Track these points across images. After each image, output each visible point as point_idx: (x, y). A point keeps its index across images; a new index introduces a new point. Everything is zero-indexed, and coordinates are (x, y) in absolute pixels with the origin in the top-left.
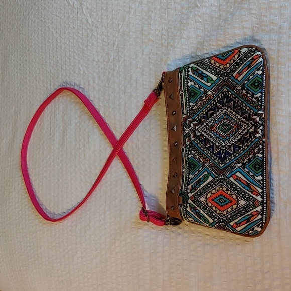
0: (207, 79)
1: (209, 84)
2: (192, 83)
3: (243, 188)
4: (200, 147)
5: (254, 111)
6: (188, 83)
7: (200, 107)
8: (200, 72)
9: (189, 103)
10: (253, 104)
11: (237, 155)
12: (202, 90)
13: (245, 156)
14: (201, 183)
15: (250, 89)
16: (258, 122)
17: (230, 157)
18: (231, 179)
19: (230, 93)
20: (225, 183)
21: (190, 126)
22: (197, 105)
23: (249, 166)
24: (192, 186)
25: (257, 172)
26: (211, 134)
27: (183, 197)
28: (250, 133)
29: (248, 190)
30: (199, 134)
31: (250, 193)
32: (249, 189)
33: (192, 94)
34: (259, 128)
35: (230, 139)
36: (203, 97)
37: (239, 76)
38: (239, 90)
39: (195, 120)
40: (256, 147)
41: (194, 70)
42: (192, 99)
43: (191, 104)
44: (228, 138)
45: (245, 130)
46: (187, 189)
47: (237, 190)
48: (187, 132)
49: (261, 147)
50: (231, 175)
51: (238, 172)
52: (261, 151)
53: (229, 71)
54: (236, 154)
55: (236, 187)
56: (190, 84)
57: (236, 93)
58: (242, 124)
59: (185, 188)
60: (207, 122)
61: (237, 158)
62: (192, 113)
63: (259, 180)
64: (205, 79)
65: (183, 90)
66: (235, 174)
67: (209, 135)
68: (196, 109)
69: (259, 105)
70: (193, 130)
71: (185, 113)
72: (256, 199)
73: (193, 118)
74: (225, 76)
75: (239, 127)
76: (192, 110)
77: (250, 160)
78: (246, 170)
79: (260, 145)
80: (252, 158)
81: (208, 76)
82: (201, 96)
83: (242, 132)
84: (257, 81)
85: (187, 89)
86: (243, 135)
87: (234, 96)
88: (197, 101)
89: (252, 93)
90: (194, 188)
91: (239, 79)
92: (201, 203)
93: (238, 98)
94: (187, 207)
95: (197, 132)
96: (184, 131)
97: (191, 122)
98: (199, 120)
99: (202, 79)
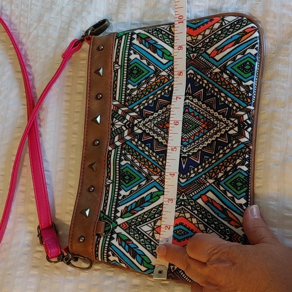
0: (163, 53)
1: (164, 61)
2: (138, 56)
3: (216, 215)
4: (143, 151)
5: (239, 105)
6: (129, 54)
7: (144, 92)
8: (151, 42)
9: (127, 84)
10: (239, 94)
11: (207, 166)
12: (152, 67)
13: (218, 169)
14: (144, 205)
15: (235, 73)
16: (246, 121)
17: (196, 169)
18: (200, 201)
19: (199, 77)
20: (189, 207)
21: (124, 118)
22: (138, 89)
23: (224, 183)
24: (127, 207)
25: (238, 193)
26: (162, 133)
27: (106, 223)
28: (230, 136)
29: (223, 219)
30: (140, 131)
31: (226, 223)
32: (225, 216)
33: (133, 71)
34: (246, 129)
35: (194, 142)
36: (152, 78)
37: (217, 54)
38: (216, 73)
39: (133, 110)
40: (239, 156)
41: (142, 38)
42: (132, 79)
43: (130, 87)
44: (191, 141)
45: (220, 130)
46: (116, 211)
47: (206, 218)
48: (118, 127)
49: (247, 156)
50: (199, 195)
51: (210, 192)
52: (247, 163)
53: (200, 46)
54: (206, 164)
55: (206, 213)
56: (133, 57)
57: (210, 78)
58: (216, 122)
59: (110, 210)
60: (154, 115)
61: (206, 171)
62: (128, 100)
63: (241, 204)
64: (160, 53)
65: (120, 63)
66: (205, 194)
67: (159, 135)
68: (137, 94)
69: (248, 97)
70: (128, 125)
71: (117, 99)
72: (235, 233)
73: (130, 107)
74: (193, 52)
75: (210, 125)
76: (130, 95)
77: (226, 174)
78: (222, 188)
79: (246, 153)
80: (230, 171)
81: (165, 49)
82: (149, 77)
83: (216, 134)
84: (248, 63)
85: (127, 63)
86: (217, 138)
87: (205, 81)
88: (141, 83)
89: (239, 79)
90: (130, 212)
91: (218, 57)
92: (142, 235)
93: (212, 85)
94: (112, 238)
95: (136, 128)
96: (113, 124)
97: (126, 113)
98: (141, 111)
99: (155, 52)
